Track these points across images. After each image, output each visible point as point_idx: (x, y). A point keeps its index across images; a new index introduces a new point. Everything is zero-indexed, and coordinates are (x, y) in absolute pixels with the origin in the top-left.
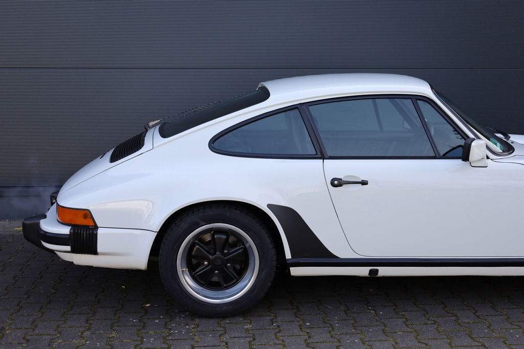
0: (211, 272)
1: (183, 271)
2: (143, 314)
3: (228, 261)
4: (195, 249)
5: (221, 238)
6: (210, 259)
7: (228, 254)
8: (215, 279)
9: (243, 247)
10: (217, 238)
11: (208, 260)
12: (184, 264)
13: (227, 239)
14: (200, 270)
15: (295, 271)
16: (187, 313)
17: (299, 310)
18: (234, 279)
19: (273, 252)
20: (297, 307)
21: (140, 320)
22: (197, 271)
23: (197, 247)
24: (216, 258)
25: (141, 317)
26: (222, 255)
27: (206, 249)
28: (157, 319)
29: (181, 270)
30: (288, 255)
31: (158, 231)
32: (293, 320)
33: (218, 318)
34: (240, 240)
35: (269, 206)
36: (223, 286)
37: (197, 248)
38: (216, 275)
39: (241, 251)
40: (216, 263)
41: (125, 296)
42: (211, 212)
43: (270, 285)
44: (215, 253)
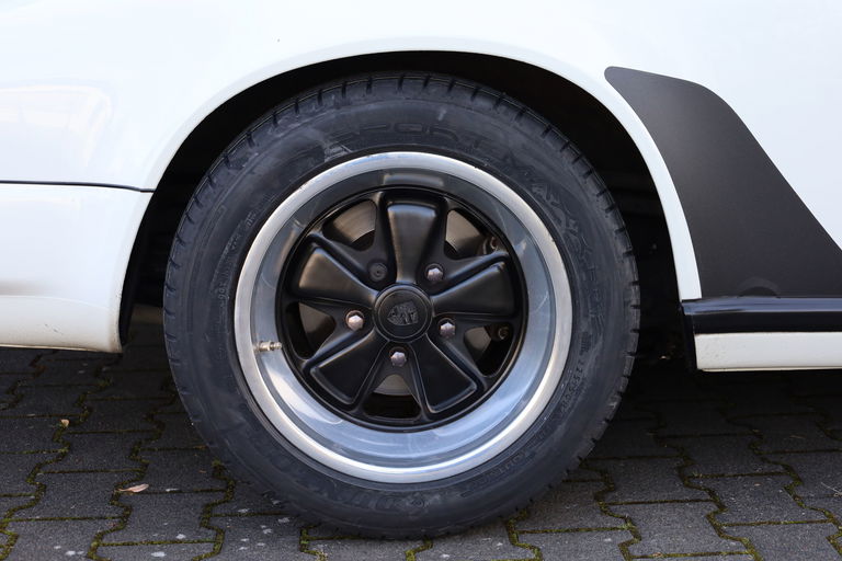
0: (376, 355)
1: (260, 352)
2: (109, 525)
3: (444, 311)
4: (310, 263)
5: (413, 220)
6: (368, 303)
7: (444, 284)
8: (390, 386)
9: (503, 253)
10: (396, 217)
11: (364, 308)
12: (268, 324)
13: (439, 226)
14: (332, 350)
15: (717, 352)
16: (286, 520)
17: (721, 507)
18: (468, 384)
19: (628, 270)
20: (712, 493)
21: (94, 550)
22: (319, 352)
23: (318, 254)
24: (397, 299)
25: (101, 536)
26: (418, 286)
27: (357, 263)
28: (162, 544)
29: (252, 348)
30: (689, 284)
31: (154, 186)
32: (712, 549)
33: (406, 539)
34: (490, 228)
35: (615, 76)
36: (423, 413)
37: (321, 263)
38: (396, 368)
39: (493, 270)
40: (395, 321)
41: (64, 455)
42: (369, 104)
43: (615, 404)
44: (390, 280)
